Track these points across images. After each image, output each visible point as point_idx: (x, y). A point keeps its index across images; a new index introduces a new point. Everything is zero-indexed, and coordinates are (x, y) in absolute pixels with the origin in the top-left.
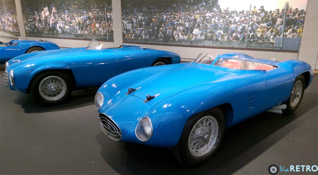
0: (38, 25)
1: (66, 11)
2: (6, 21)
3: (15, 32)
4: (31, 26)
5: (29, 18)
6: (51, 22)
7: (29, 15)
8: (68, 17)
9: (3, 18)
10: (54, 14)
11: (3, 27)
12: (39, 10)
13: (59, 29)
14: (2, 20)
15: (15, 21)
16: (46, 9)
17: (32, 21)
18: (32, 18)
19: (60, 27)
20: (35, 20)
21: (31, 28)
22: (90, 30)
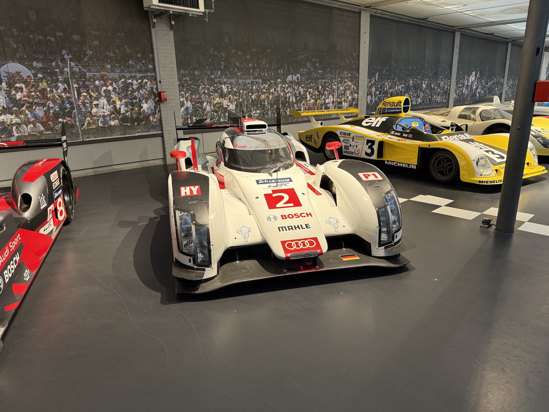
0: (465, 91)
1: (485, 77)
2: (436, 87)
3: (443, 102)
4: (459, 93)
5: (460, 84)
6: (474, 87)
7: (461, 79)
8: (484, 82)
9: (433, 84)
10: (477, 79)
11: (430, 97)
12: (469, 75)
13: (478, 95)
14: (432, 85)
15: (446, 87)
16: (474, 73)
17: (460, 87)
18: (462, 84)
19: (479, 92)
20: (463, 84)
21: (458, 95)
22: (493, 93)
